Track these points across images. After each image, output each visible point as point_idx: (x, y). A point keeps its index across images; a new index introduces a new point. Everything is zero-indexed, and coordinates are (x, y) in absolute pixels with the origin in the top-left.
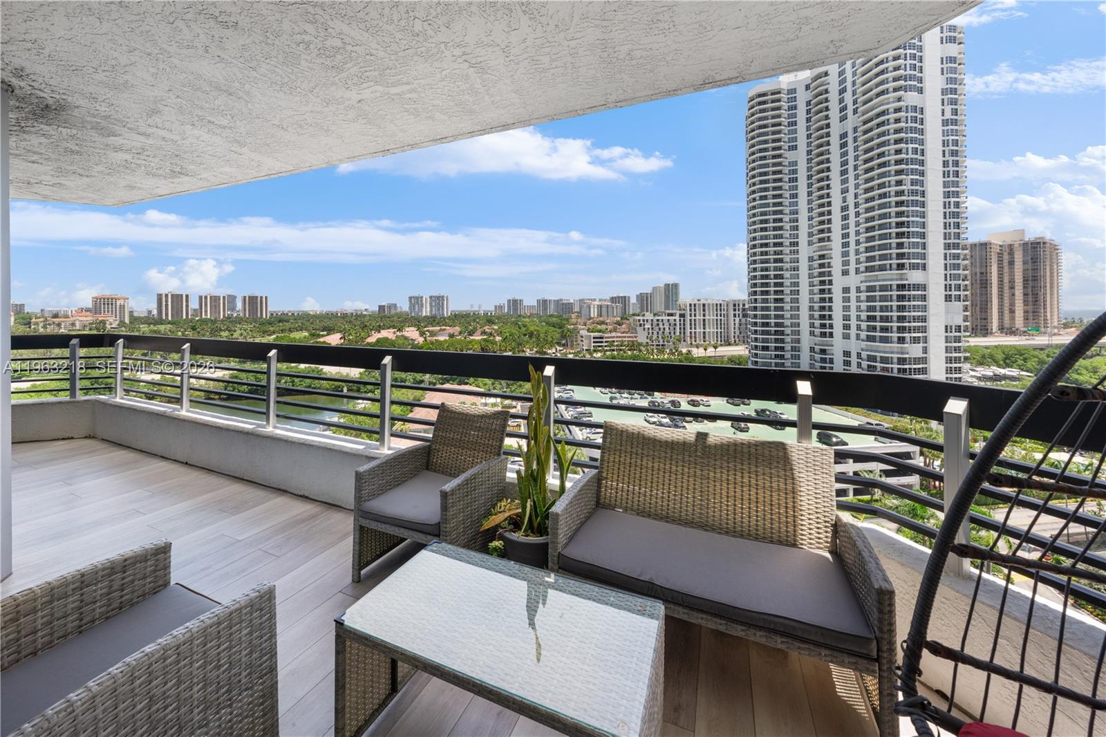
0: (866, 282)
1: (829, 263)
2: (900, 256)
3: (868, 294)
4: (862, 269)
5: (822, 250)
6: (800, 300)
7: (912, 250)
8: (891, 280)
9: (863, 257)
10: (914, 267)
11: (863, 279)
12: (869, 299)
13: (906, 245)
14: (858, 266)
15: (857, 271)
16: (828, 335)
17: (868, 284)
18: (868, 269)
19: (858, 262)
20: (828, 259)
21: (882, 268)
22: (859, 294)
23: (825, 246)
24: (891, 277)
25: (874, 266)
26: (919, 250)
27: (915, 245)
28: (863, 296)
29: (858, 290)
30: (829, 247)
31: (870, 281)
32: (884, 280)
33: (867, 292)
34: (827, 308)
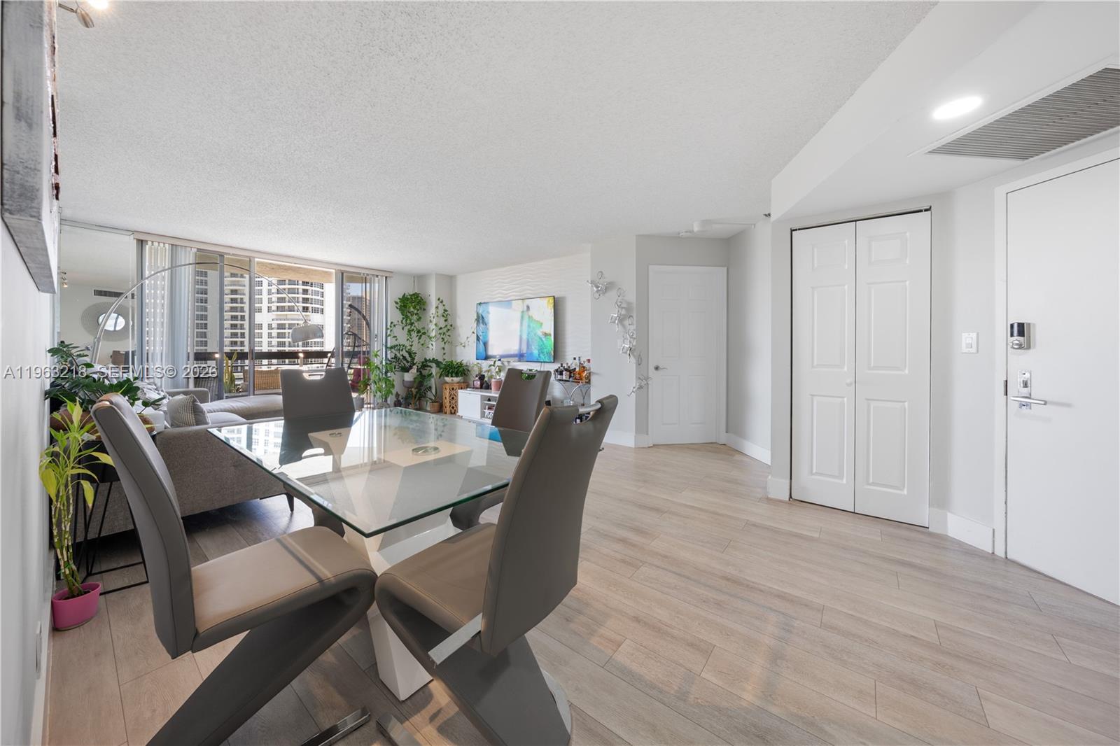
0: (277, 320)
1: (242, 299)
2: (305, 300)
3: (279, 340)
4: (274, 308)
5: (234, 285)
6: (209, 335)
7: (314, 297)
8: (298, 320)
9: (275, 297)
10: (315, 311)
11: (274, 317)
12: (280, 335)
13: (310, 292)
14: (270, 305)
15: (269, 309)
17: (279, 322)
18: (279, 309)
19: (270, 301)
20: (240, 294)
21: (291, 309)
22: (270, 331)
23: (238, 281)
24: (296, 318)
25: (284, 307)
26: (319, 298)
27: (316, 293)
28: (274, 333)
29: (270, 327)
30: (243, 283)
31: (281, 320)
32: (292, 320)
33: (278, 329)
34: (239, 343)
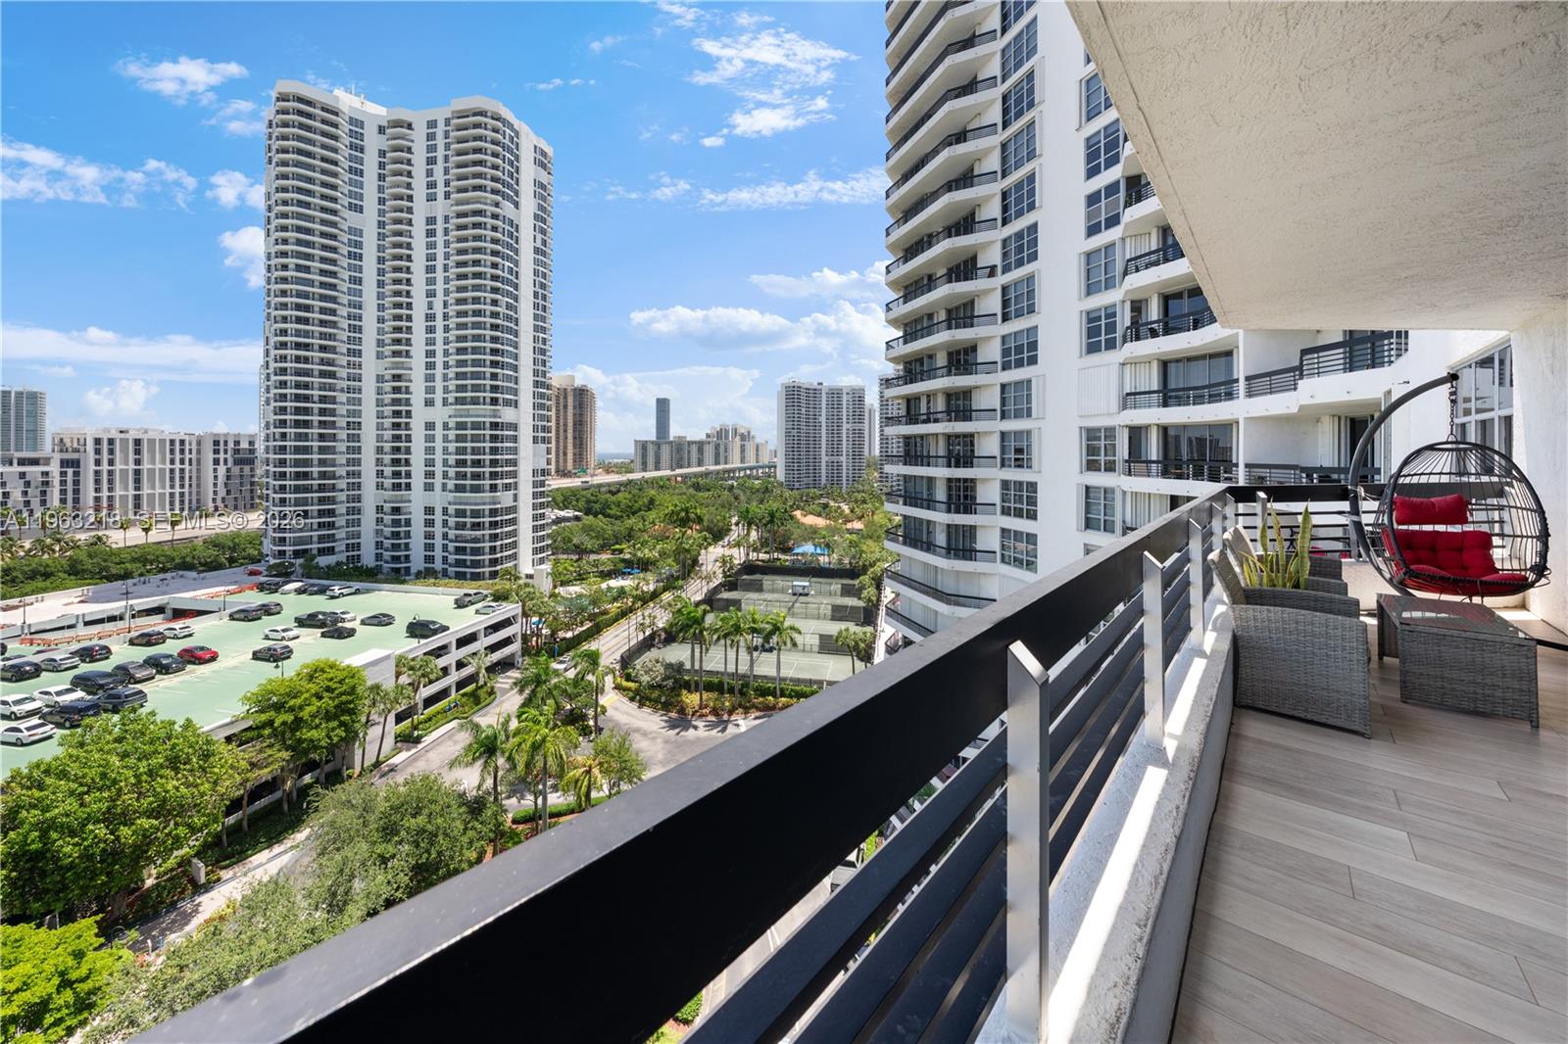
0: (455, 416)
2: (494, 389)
3: (458, 432)
4: (451, 400)
5: (397, 368)
6: (363, 438)
7: (505, 384)
8: (485, 416)
9: (452, 384)
10: (508, 403)
11: (452, 413)
12: (459, 438)
13: (500, 377)
14: (445, 395)
15: (445, 402)
16: (403, 486)
17: (459, 420)
18: (459, 401)
19: (446, 390)
20: (406, 381)
21: (475, 401)
22: (446, 432)
23: (403, 363)
24: (482, 413)
25: (465, 398)
26: (512, 385)
27: (508, 378)
28: (452, 434)
29: (446, 426)
30: (409, 365)
31: (461, 416)
32: (477, 416)
33: (457, 429)
34: (403, 450)
